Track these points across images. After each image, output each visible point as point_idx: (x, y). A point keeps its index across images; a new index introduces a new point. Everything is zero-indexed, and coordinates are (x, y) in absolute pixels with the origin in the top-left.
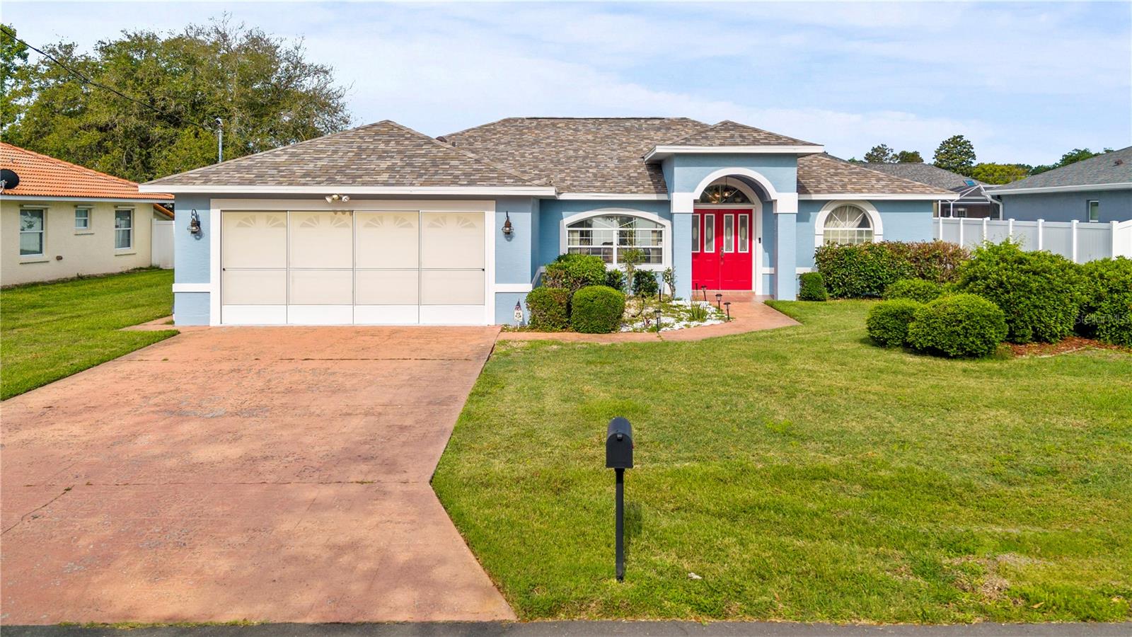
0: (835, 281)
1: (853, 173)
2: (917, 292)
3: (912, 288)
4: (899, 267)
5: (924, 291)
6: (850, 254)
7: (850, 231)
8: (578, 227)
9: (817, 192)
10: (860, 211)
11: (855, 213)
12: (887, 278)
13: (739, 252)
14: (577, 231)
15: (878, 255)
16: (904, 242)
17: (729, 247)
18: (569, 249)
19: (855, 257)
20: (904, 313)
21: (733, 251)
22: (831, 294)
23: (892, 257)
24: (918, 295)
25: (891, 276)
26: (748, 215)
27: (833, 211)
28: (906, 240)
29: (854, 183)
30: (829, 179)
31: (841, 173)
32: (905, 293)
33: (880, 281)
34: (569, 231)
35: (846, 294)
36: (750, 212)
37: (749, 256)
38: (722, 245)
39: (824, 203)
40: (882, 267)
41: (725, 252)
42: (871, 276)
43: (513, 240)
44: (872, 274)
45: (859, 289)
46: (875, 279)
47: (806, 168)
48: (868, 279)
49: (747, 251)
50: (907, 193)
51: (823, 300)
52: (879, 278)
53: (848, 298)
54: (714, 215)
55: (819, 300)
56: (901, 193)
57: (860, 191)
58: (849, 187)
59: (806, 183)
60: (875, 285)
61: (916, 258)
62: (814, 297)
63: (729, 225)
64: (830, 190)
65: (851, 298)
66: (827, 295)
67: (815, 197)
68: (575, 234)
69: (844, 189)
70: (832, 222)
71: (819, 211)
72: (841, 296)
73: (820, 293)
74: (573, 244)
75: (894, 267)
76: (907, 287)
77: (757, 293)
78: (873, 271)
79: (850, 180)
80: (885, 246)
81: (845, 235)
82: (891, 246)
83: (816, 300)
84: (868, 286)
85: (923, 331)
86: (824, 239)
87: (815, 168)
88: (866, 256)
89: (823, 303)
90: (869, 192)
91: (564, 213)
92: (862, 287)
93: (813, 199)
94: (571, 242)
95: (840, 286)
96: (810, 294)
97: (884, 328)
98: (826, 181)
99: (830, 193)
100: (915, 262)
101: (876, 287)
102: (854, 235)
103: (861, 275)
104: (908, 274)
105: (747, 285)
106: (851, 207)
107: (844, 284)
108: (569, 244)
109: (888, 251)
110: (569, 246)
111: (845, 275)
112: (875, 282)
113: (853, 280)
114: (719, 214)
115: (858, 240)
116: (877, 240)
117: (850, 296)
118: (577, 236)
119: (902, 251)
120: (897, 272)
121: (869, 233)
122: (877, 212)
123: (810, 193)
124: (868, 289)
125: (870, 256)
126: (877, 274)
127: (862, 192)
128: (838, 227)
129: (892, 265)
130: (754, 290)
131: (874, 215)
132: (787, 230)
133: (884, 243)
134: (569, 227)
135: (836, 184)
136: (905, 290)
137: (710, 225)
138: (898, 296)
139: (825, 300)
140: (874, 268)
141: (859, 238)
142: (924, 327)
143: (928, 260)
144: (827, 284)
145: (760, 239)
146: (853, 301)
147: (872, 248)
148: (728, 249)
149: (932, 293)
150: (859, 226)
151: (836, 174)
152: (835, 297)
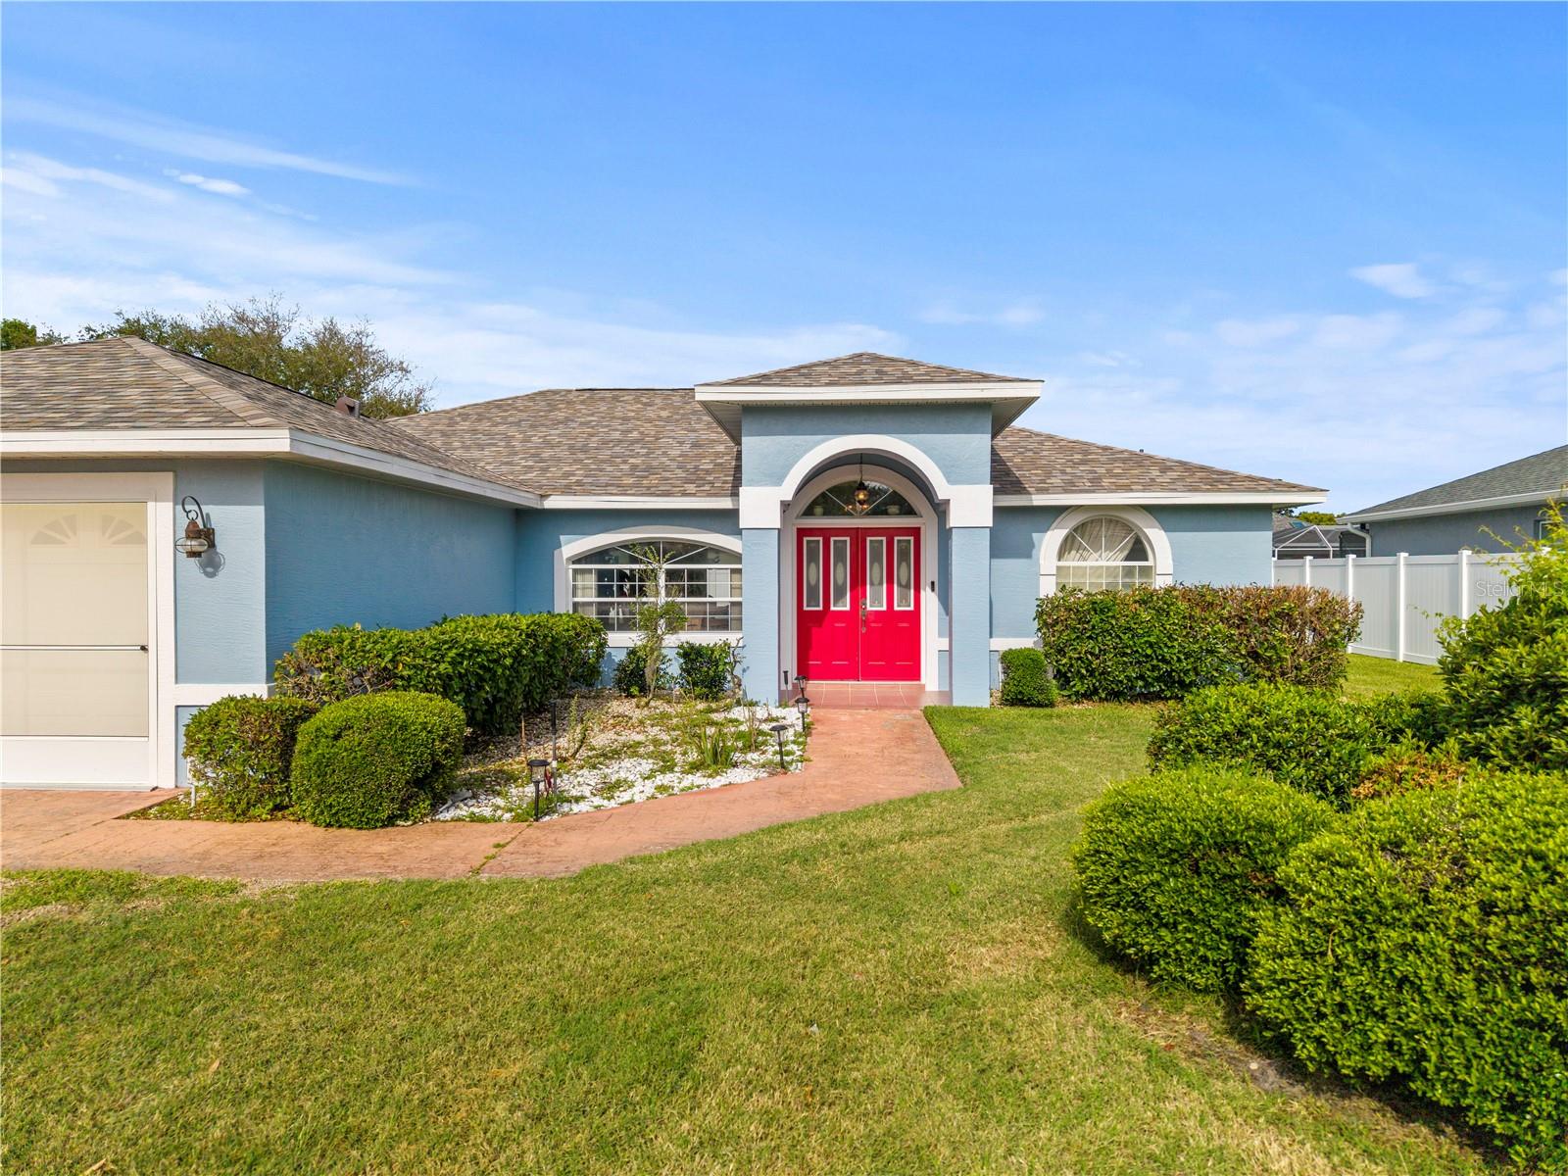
0: (1072, 666)
1: (1115, 460)
2: (1276, 735)
3: (1256, 721)
4: (1204, 638)
5: (1300, 731)
6: (1102, 611)
7: (1108, 568)
8: (591, 563)
9: (1041, 491)
10: (1128, 528)
11: (1119, 532)
12: (1179, 660)
13: (896, 608)
14: (590, 571)
15: (1159, 611)
16: (1216, 586)
17: (876, 600)
18: (576, 605)
19: (1113, 617)
20: (1227, 844)
21: (884, 608)
22: (1065, 693)
23: (1191, 617)
24: (1278, 745)
25: (1188, 656)
26: (912, 539)
27: (1075, 530)
28: (1219, 582)
29: (1117, 476)
30: (1069, 470)
31: (1092, 460)
32: (1226, 735)
33: (1164, 667)
34: (575, 571)
35: (1095, 691)
36: (916, 532)
37: (915, 617)
38: (864, 596)
39: (1057, 511)
40: (1170, 638)
41: (869, 608)
42: (1147, 656)
43: (222, 573)
44: (1149, 652)
45: (1121, 682)
46: (1155, 662)
47: (1030, 454)
48: (1139, 662)
49: (912, 608)
50: (1220, 490)
51: (1046, 706)
52: (1164, 660)
53: (1101, 700)
54: (848, 539)
55: (1040, 705)
56: (1208, 490)
57: (1128, 488)
58: (1106, 482)
59: (1024, 476)
60: (1156, 674)
61: (1241, 619)
62: (1029, 699)
63: (876, 558)
64: (1069, 487)
65: (1106, 699)
66: (1055, 693)
67: (1038, 500)
68: (587, 576)
69: (1096, 486)
70: (1073, 552)
71: (1046, 531)
72: (1088, 695)
73: (1042, 690)
74: (583, 596)
75: (1195, 637)
76: (1238, 713)
77: (929, 688)
78: (1151, 645)
79: (1109, 471)
80: (1175, 593)
81: (1100, 576)
82: (1187, 594)
83: (1032, 705)
84: (1141, 677)
85: (1336, 983)
86: (1057, 584)
87: (1045, 453)
88: (1136, 615)
89: (1048, 711)
90: (1143, 491)
91: (562, 537)
92: (1128, 678)
93: (1035, 503)
94: (579, 592)
95: (1083, 677)
96: (1020, 692)
97: (1141, 907)
98: (1063, 472)
99: (1066, 491)
100: (1238, 627)
101: (1158, 679)
102: (1116, 577)
103: (1125, 654)
104: (1224, 651)
105: (913, 673)
106: (1111, 521)
107: (1092, 673)
108: (574, 595)
109: (1183, 606)
110: (576, 600)
111: (1092, 654)
112: (1154, 668)
113: (1110, 663)
114: (858, 536)
115: (1124, 585)
116: (1160, 583)
117: (1103, 696)
118: (592, 581)
119: (1211, 604)
120: (1201, 647)
121: (1146, 572)
122: (1163, 532)
123: (1029, 493)
124: (1140, 683)
125: (1145, 616)
126: (1159, 652)
127: (1132, 490)
128: (1085, 560)
129: (1190, 632)
130: (924, 679)
131: (1157, 537)
132: (970, 560)
133: (1174, 588)
134: (574, 563)
135: (1081, 477)
136: (1229, 728)
137: (840, 557)
138: (1201, 749)
139: (1052, 705)
140: (1152, 639)
141: (1127, 580)
142: (1339, 965)
143: (1264, 622)
144: (1059, 671)
145: (933, 583)
146: (1111, 708)
147: (1147, 599)
148: (875, 602)
149: (1332, 741)
150: (1127, 559)
151: (1083, 462)
152: (1074, 698)
